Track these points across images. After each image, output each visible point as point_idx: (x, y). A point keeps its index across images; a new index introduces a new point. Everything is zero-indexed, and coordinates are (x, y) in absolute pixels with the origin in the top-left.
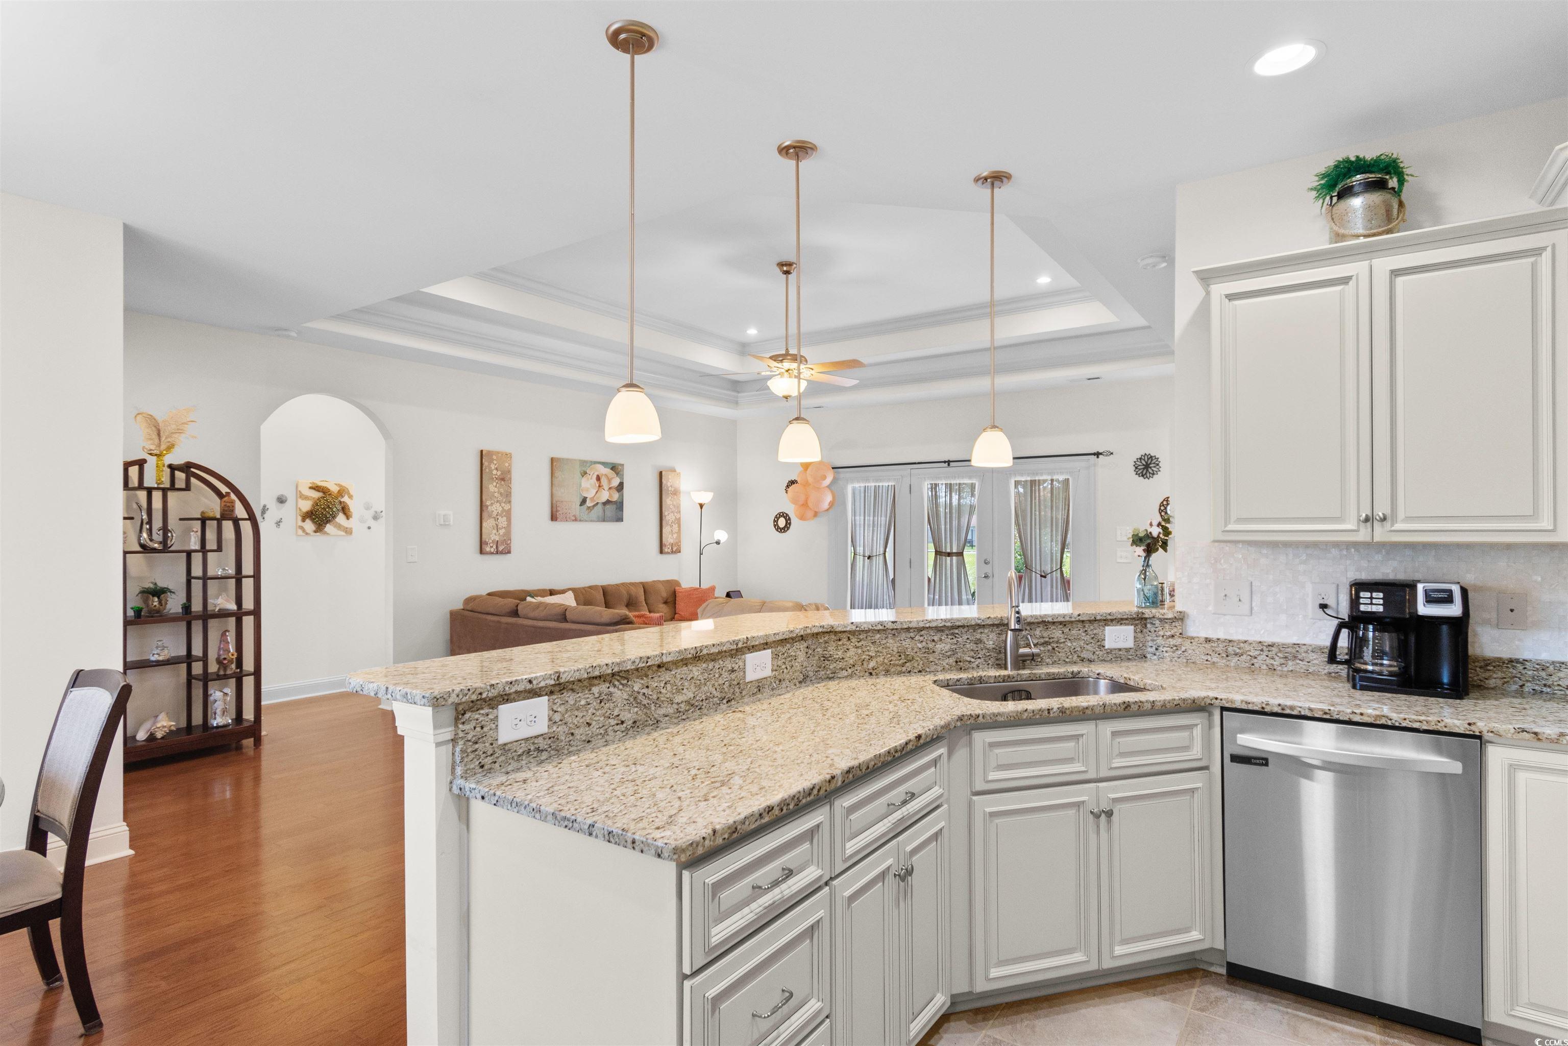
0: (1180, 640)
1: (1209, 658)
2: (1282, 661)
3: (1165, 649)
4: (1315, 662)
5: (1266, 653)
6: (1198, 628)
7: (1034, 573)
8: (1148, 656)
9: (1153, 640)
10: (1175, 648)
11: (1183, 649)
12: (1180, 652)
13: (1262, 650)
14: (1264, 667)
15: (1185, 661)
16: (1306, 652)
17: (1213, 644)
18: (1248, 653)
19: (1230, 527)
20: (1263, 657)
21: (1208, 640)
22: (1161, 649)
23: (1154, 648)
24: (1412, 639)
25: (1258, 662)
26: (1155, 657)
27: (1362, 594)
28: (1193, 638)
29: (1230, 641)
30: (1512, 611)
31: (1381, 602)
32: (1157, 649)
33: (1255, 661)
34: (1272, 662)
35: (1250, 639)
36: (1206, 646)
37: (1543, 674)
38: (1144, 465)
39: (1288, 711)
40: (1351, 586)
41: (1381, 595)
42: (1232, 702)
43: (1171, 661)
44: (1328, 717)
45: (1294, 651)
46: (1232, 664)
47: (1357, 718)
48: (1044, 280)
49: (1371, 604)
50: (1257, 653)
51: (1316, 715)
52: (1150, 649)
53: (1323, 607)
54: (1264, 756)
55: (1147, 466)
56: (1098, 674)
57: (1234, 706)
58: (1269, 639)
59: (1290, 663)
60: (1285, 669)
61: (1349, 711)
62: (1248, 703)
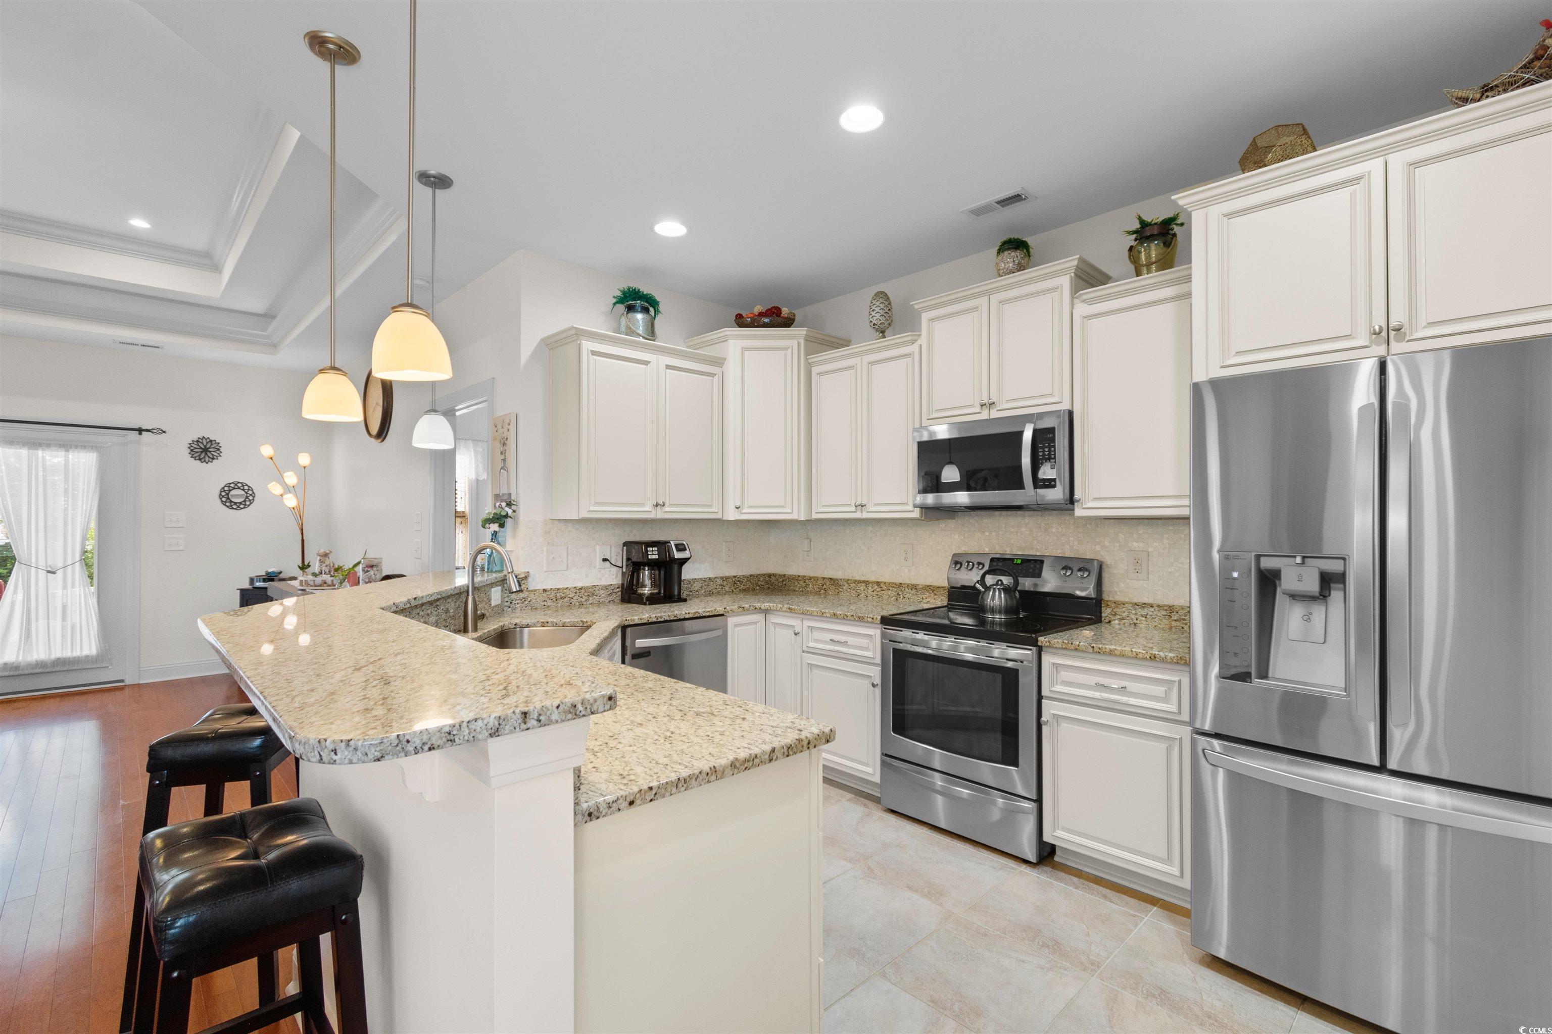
0: (527, 593)
1: (545, 603)
2: (587, 598)
3: (516, 602)
4: (603, 595)
5: (578, 594)
6: (537, 583)
8: (505, 609)
9: (508, 596)
10: (523, 600)
11: (529, 599)
12: (527, 602)
13: (576, 593)
14: (577, 604)
15: (530, 608)
16: (599, 590)
17: (548, 593)
18: (570, 596)
20: (577, 597)
21: (545, 591)
22: (514, 602)
23: (509, 602)
24: (662, 573)
25: (574, 601)
26: (510, 609)
27: (649, 549)
28: (535, 590)
29: (558, 589)
31: (657, 553)
32: (511, 603)
33: (572, 600)
34: (581, 599)
35: (569, 586)
36: (544, 595)
38: (201, 448)
39: (659, 620)
40: (624, 546)
41: (656, 549)
42: (634, 620)
43: (521, 610)
45: (593, 590)
46: (559, 605)
48: (140, 223)
49: (653, 554)
50: (573, 595)
52: (506, 604)
53: (605, 560)
54: (647, 650)
55: (206, 450)
56: (515, 625)
57: (634, 623)
58: (580, 585)
59: (591, 598)
60: (588, 603)
62: (641, 619)
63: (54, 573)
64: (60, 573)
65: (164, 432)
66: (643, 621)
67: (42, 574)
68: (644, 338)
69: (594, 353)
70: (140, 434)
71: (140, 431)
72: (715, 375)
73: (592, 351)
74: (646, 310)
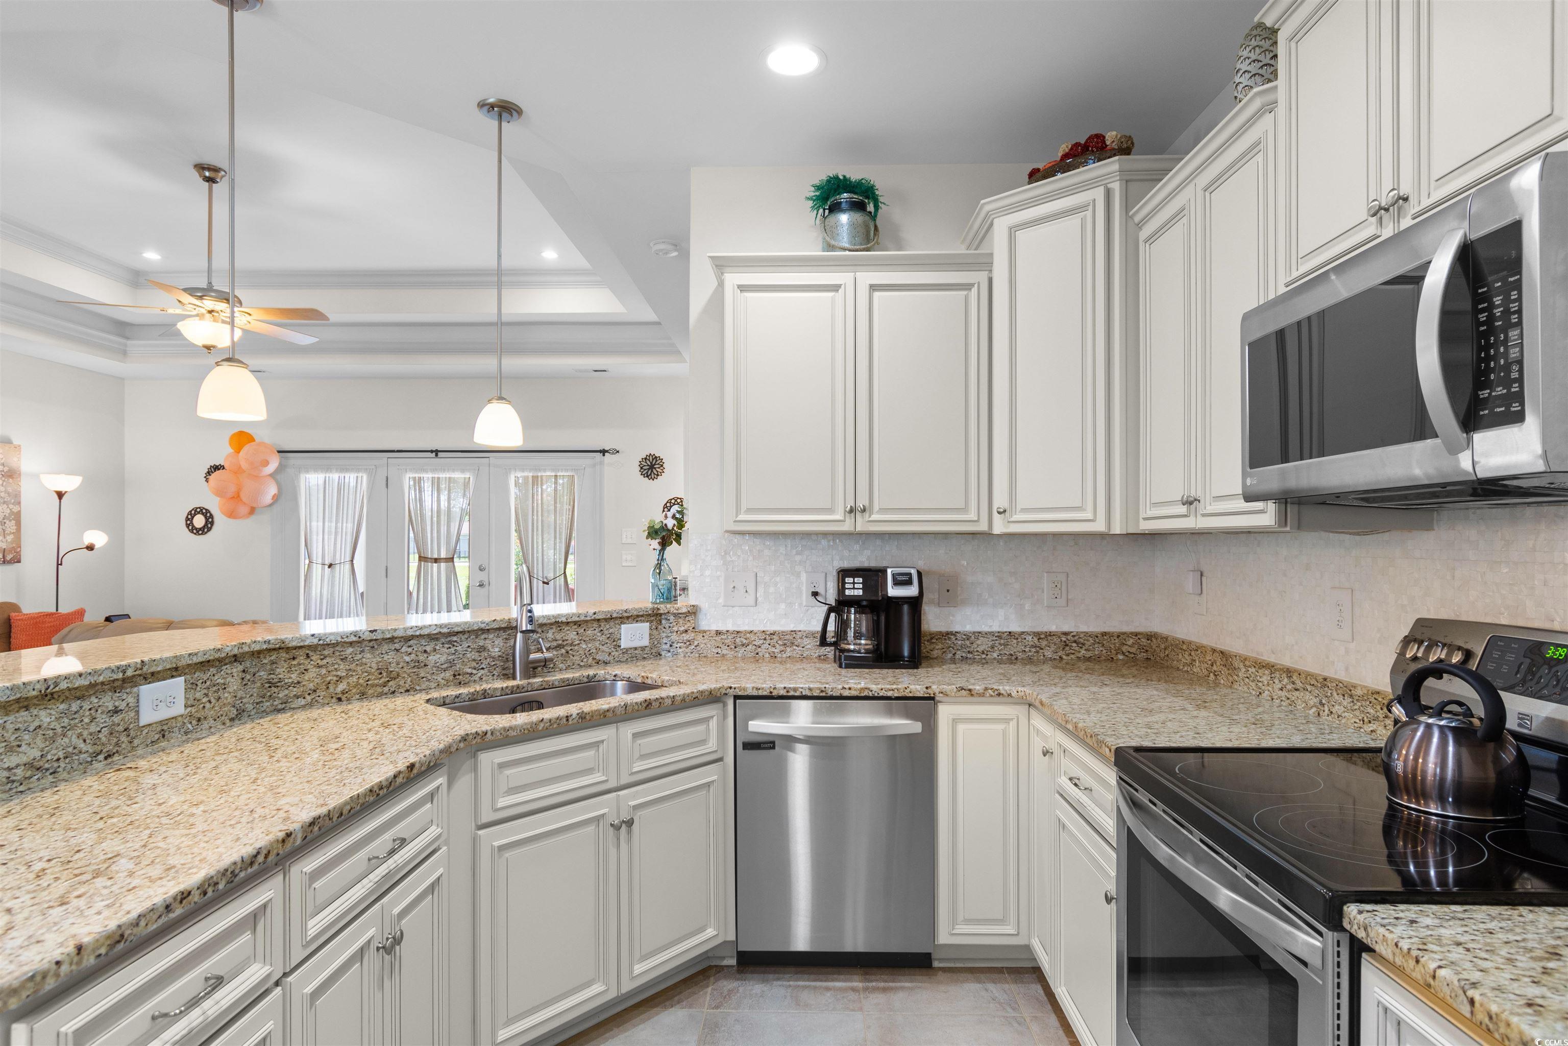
0: (693, 635)
1: (719, 650)
2: (782, 648)
3: (678, 646)
4: (809, 646)
5: (768, 642)
6: (710, 621)
7: (535, 580)
8: (663, 653)
9: (667, 637)
10: (688, 643)
11: (696, 643)
12: (693, 647)
13: (765, 639)
14: (767, 655)
15: (697, 655)
16: (801, 638)
17: (723, 637)
18: (754, 643)
19: (742, 517)
20: (766, 646)
21: (718, 633)
22: (675, 645)
23: (668, 645)
24: (883, 618)
25: (762, 651)
26: (670, 654)
27: (847, 580)
28: (705, 632)
29: (738, 632)
30: (948, 591)
31: (861, 586)
32: (671, 646)
33: (759, 650)
34: (773, 649)
35: (755, 629)
36: (717, 638)
37: (968, 643)
38: (648, 465)
39: (792, 693)
40: (838, 573)
41: (861, 580)
42: (745, 689)
43: (685, 657)
44: (823, 694)
45: (791, 638)
46: (740, 655)
47: (846, 693)
48: (550, 255)
49: (854, 588)
50: (761, 642)
51: (815, 694)
52: (664, 647)
53: (815, 594)
54: (771, 739)
55: (652, 467)
56: (615, 676)
57: (746, 694)
58: (771, 628)
59: (788, 649)
60: (784, 656)
61: (840, 687)
62: (758, 689)
63: (547, 583)
64: (551, 583)
65: (618, 452)
66: (760, 693)
67: (541, 583)
68: (850, 250)
69: (743, 288)
70: (604, 455)
71: (603, 452)
72: (973, 285)
73: (739, 287)
74: (859, 206)
